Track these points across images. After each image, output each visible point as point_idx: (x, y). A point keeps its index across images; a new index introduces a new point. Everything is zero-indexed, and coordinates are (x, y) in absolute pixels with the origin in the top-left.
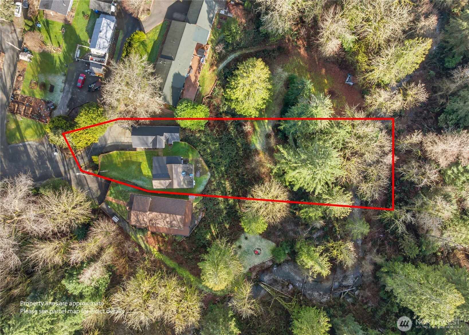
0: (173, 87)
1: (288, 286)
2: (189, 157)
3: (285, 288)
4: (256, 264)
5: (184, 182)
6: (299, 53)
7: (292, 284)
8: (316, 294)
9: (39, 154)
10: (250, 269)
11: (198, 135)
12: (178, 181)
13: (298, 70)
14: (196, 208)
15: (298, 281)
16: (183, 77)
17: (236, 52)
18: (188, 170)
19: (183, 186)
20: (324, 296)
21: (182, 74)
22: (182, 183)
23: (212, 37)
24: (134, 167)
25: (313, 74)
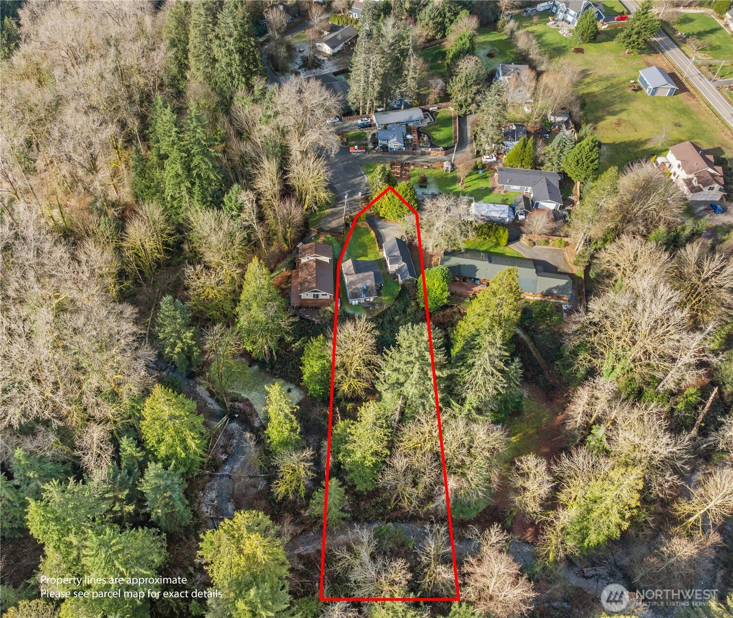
0: (459, 266)
1: (226, 452)
2: (385, 296)
3: (221, 450)
4: (255, 407)
5: (355, 289)
6: (557, 414)
7: (226, 460)
8: (213, 495)
9: (356, 184)
10: (247, 400)
11: (413, 304)
12: (356, 281)
13: (534, 416)
14: (326, 311)
15: (232, 468)
16: (475, 275)
17: (524, 334)
18: (370, 292)
19: (351, 288)
20: (210, 507)
21: (477, 273)
22: (353, 287)
23: (531, 302)
24: (361, 252)
25: (537, 437)
